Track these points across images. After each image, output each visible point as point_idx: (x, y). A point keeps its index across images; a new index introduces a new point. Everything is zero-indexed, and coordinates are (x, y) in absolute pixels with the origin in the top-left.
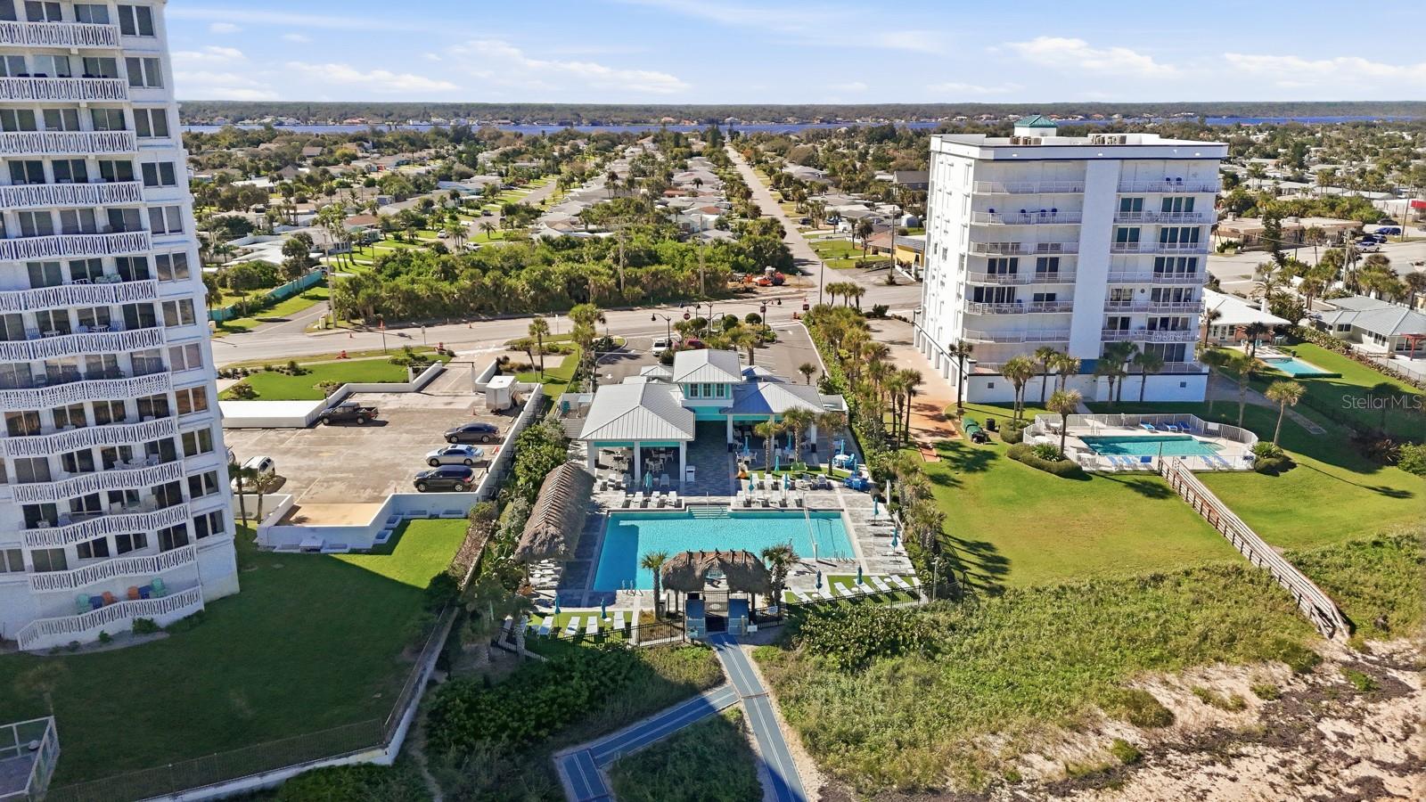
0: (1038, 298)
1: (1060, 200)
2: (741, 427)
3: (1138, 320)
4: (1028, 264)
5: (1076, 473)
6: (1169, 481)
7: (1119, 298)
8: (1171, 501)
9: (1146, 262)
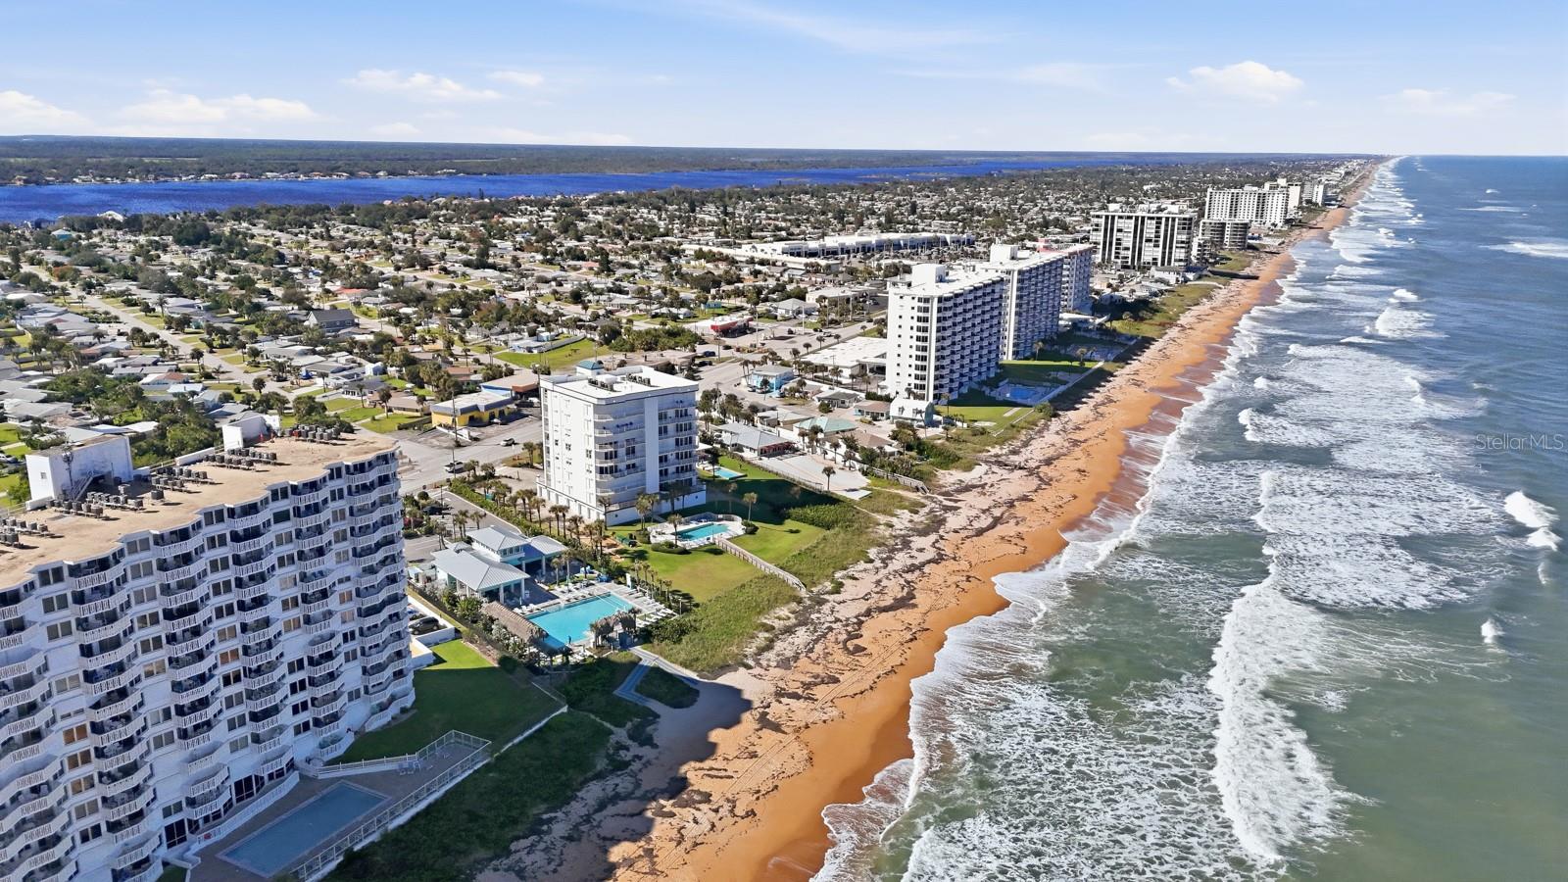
0: (628, 467)
1: (632, 419)
2: (530, 566)
3: (672, 469)
4: (622, 451)
5: (686, 552)
6: (720, 545)
7: (663, 460)
8: (724, 555)
9: (672, 441)
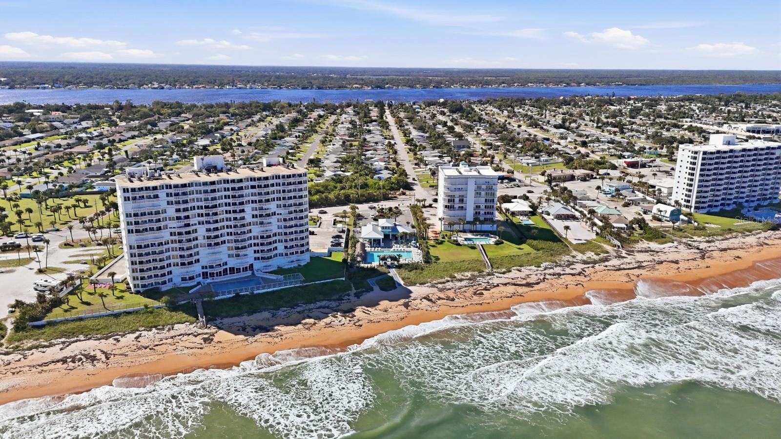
0: (459, 207)
1: (463, 186)
2: (393, 235)
3: (482, 212)
4: (457, 200)
5: (459, 245)
6: (476, 246)
7: (478, 207)
8: (473, 250)
9: (483, 200)
